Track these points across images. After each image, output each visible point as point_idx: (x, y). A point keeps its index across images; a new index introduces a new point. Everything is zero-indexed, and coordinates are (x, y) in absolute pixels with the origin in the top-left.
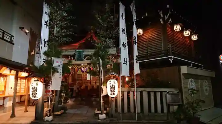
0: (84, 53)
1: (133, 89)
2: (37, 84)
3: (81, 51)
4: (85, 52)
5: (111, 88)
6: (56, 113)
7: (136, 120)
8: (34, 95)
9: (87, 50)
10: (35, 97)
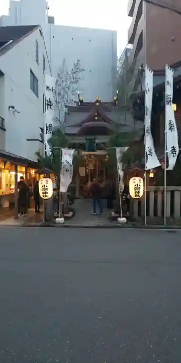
0: (97, 141)
1: (161, 188)
2: (47, 181)
3: (92, 137)
4: (98, 139)
5: (136, 189)
6: (67, 215)
7: (163, 224)
8: (45, 195)
9: (100, 137)
10: (46, 196)
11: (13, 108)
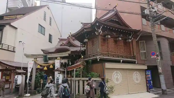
5: (57, 80)
8: (16, 83)
11: (21, 42)
